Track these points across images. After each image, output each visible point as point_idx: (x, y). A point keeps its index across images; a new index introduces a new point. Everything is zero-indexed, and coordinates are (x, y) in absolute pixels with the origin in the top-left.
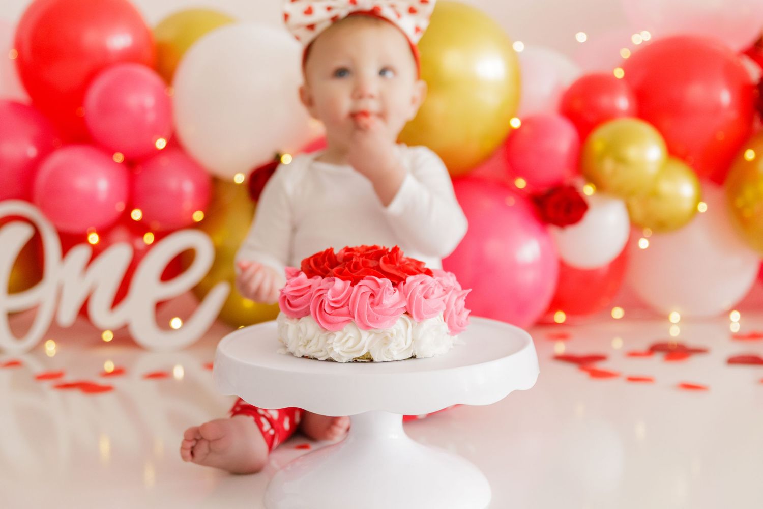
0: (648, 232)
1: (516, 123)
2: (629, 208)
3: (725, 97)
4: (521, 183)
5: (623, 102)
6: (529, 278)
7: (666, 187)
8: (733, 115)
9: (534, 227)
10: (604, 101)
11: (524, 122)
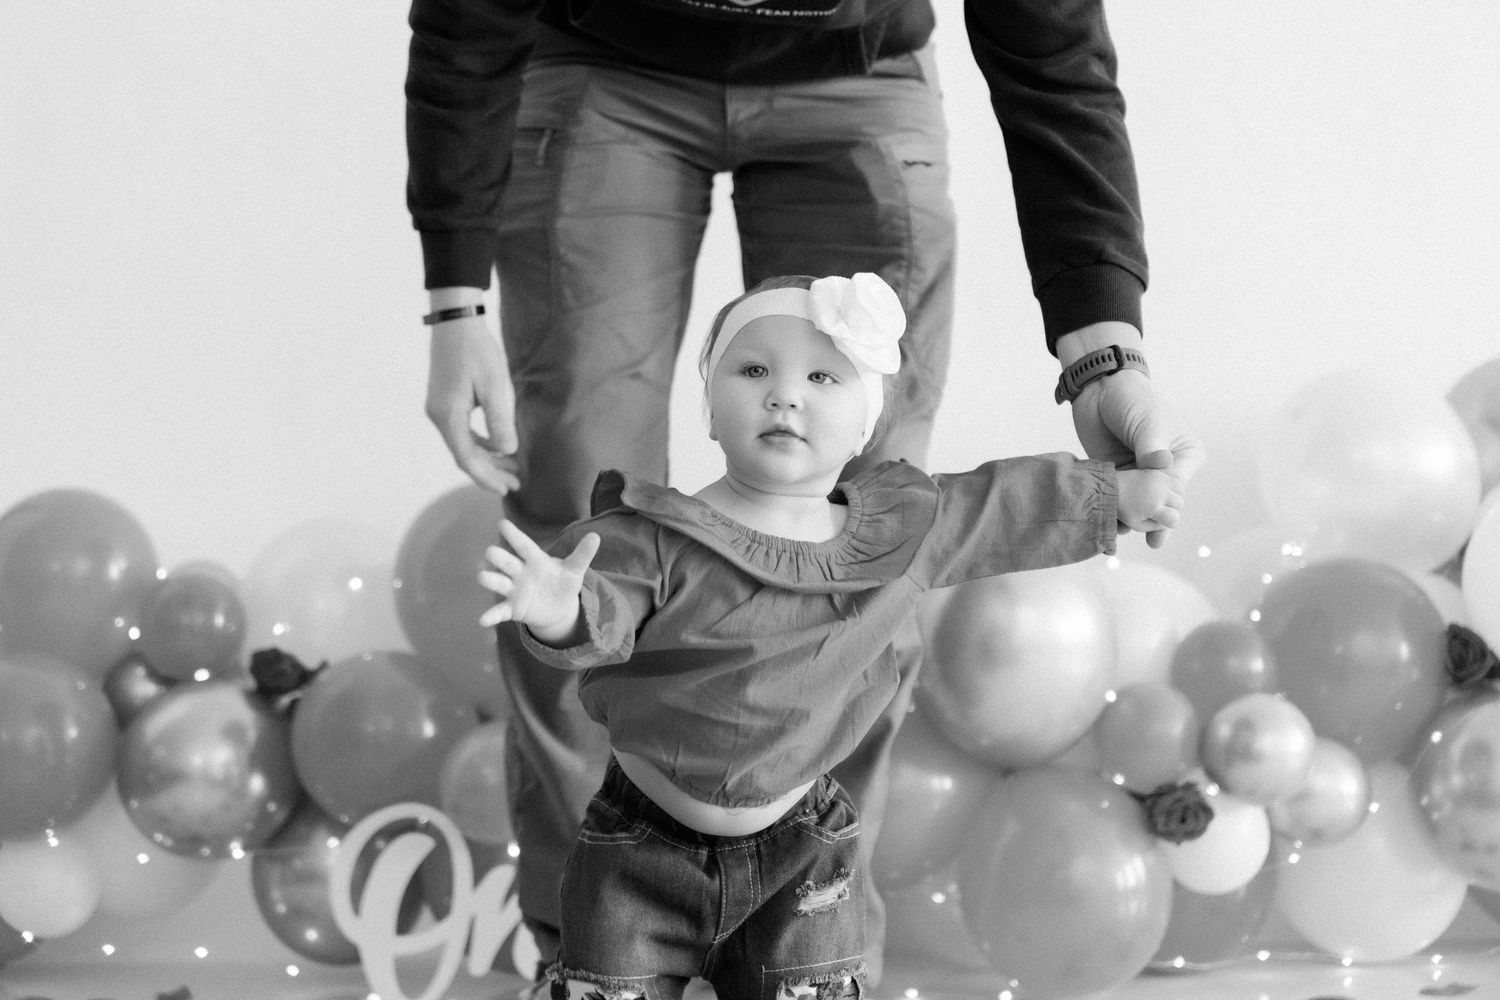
0: (1299, 844)
1: (1111, 697)
2: (1269, 813)
3: (1404, 651)
4: (1119, 780)
5: (1258, 665)
6: (1133, 907)
7: (1320, 782)
8: (1415, 674)
9: (1140, 838)
10: (1233, 663)
11: (1121, 694)
